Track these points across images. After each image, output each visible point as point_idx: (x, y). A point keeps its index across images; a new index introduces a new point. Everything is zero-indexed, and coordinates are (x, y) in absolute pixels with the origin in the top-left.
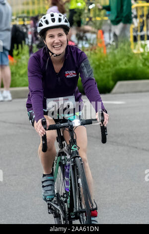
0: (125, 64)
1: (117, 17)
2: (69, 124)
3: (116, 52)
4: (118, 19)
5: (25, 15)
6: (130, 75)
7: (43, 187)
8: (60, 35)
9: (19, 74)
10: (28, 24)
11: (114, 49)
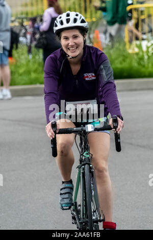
0: (121, 63)
1: (113, 18)
2: (82, 129)
3: (112, 52)
4: (114, 20)
5: (24, 16)
6: (125, 74)
7: (61, 194)
8: (75, 37)
9: (18, 74)
10: (26, 25)
11: (110, 49)
